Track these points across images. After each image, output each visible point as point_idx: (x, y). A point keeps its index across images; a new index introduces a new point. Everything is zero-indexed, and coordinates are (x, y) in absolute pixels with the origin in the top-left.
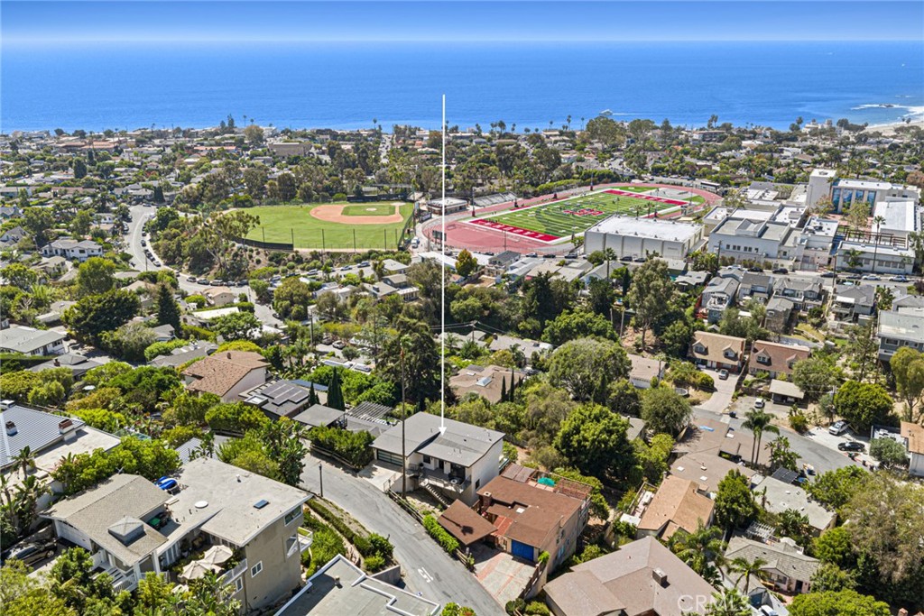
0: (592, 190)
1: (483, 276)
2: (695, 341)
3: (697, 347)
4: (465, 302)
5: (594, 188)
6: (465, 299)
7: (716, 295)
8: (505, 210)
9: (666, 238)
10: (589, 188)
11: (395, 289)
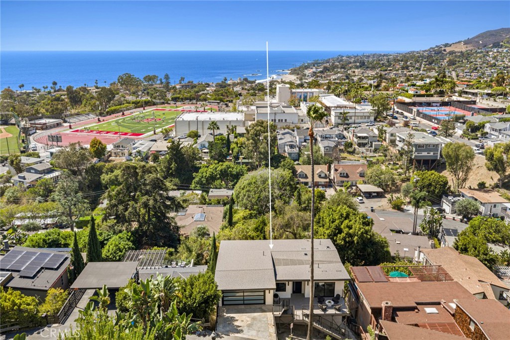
0: (144, 109)
1: (111, 158)
2: (297, 172)
3: (300, 175)
4: (113, 174)
5: (145, 108)
6: (112, 172)
7: (287, 143)
8: (92, 123)
9: (230, 119)
10: (142, 108)
11: (40, 175)
